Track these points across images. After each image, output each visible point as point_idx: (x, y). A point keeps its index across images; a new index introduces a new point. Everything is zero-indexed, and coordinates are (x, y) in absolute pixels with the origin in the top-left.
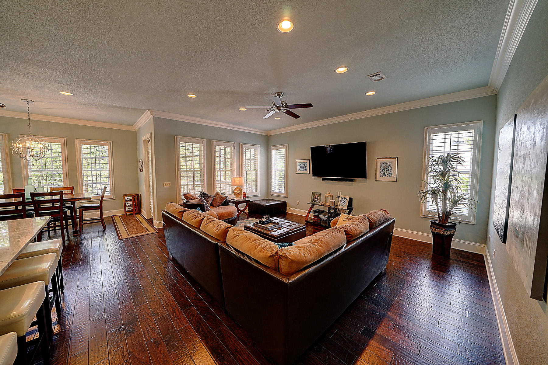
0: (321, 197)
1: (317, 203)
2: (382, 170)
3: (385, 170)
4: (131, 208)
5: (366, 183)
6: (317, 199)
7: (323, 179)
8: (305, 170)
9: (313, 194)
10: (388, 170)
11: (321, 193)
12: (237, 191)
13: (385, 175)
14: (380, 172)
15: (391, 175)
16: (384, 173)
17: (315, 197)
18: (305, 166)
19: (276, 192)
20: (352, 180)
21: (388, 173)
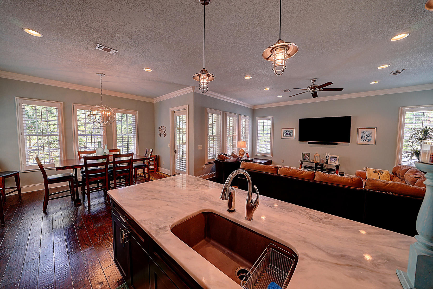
0: (310, 156)
1: (307, 160)
2: (363, 137)
3: (366, 137)
4: (153, 167)
5: (349, 146)
6: (307, 158)
7: (309, 143)
8: (290, 136)
9: (304, 155)
10: (368, 136)
11: (310, 153)
12: (241, 152)
13: (365, 140)
14: (361, 138)
15: (370, 140)
16: (364, 139)
17: (305, 156)
18: (291, 133)
19: (262, 153)
20: (336, 144)
21: (367, 139)
